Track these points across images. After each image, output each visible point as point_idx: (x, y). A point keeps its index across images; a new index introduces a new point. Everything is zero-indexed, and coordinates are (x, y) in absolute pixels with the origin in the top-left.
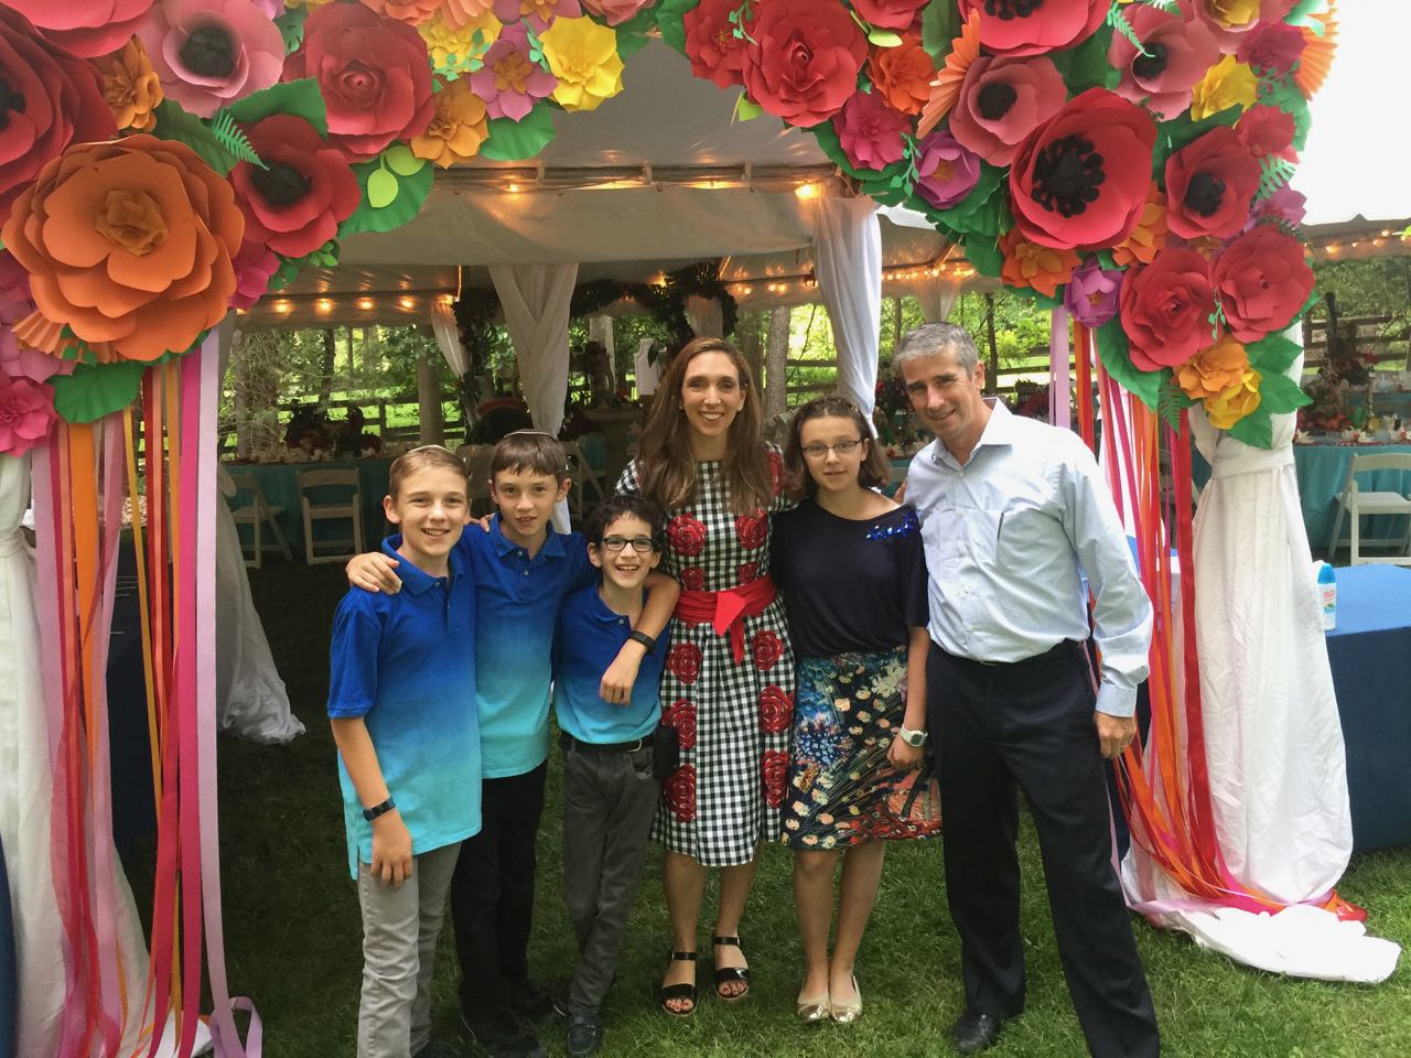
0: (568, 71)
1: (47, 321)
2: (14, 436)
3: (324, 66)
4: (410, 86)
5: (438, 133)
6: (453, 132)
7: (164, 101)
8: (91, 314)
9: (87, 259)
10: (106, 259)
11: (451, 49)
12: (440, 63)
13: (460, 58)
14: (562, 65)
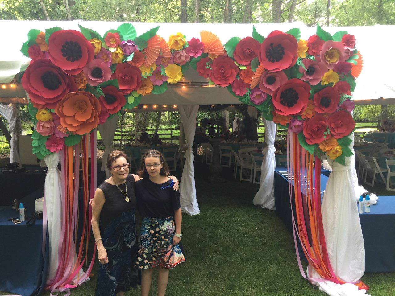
0: (171, 75)
1: (62, 127)
2: (57, 149)
3: (119, 75)
4: (137, 79)
5: (143, 88)
6: (146, 88)
7: (87, 83)
8: (71, 125)
9: (71, 114)
10: (75, 114)
11: (146, 71)
12: (143, 74)
13: (148, 73)
14: (169, 74)
